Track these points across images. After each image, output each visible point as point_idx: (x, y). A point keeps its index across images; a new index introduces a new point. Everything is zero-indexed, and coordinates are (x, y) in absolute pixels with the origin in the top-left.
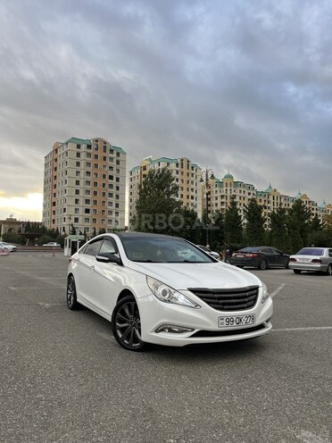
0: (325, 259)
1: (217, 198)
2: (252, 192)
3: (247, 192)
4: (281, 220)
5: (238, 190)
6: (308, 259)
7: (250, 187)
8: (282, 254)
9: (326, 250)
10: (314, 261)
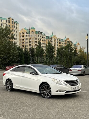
0: (82, 69)
1: (27, 39)
2: (44, 37)
3: (42, 36)
4: (62, 52)
5: (38, 35)
6: (76, 70)
7: (43, 34)
8: (65, 67)
9: (83, 66)
10: (79, 70)
